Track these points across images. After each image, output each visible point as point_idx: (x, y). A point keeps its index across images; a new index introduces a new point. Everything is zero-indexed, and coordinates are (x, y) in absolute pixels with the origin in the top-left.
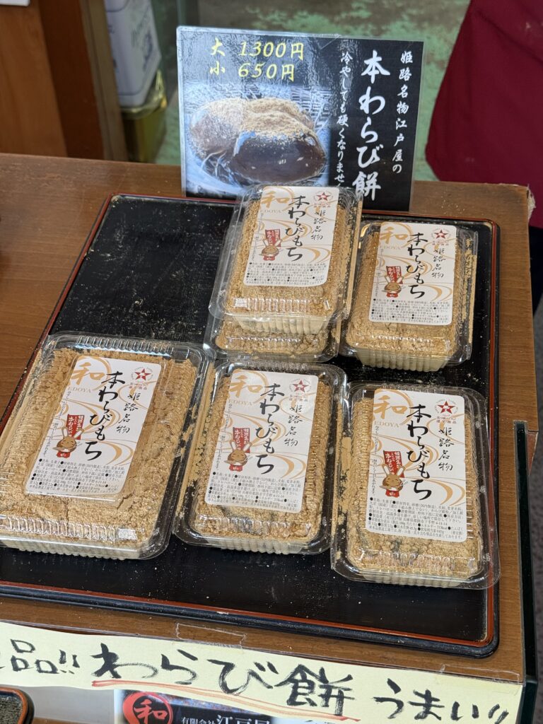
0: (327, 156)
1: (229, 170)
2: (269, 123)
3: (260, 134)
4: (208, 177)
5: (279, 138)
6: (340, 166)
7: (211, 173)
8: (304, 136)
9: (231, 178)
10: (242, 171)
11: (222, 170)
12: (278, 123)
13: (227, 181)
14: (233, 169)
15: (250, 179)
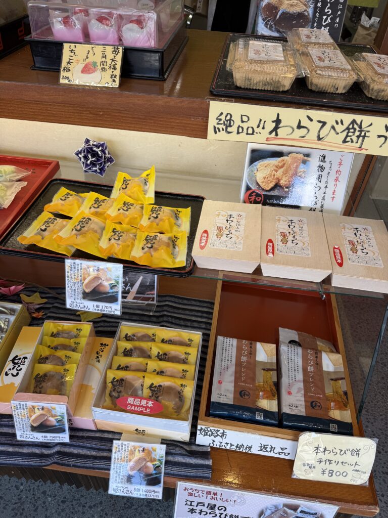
0: (311, 20)
1: (274, 26)
2: (292, 5)
3: (288, 10)
4: (265, 29)
5: (295, 11)
6: (316, 24)
7: (267, 27)
8: (304, 11)
9: (274, 29)
10: (279, 27)
11: (271, 26)
12: (295, 6)
13: (272, 31)
14: (275, 26)
15: (281, 30)
